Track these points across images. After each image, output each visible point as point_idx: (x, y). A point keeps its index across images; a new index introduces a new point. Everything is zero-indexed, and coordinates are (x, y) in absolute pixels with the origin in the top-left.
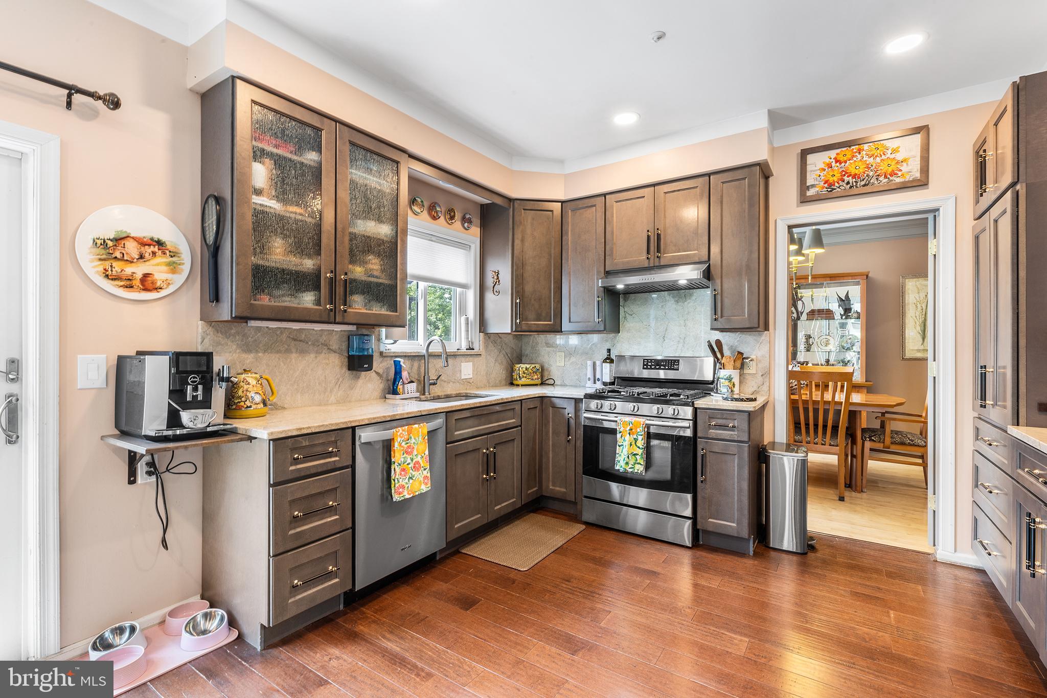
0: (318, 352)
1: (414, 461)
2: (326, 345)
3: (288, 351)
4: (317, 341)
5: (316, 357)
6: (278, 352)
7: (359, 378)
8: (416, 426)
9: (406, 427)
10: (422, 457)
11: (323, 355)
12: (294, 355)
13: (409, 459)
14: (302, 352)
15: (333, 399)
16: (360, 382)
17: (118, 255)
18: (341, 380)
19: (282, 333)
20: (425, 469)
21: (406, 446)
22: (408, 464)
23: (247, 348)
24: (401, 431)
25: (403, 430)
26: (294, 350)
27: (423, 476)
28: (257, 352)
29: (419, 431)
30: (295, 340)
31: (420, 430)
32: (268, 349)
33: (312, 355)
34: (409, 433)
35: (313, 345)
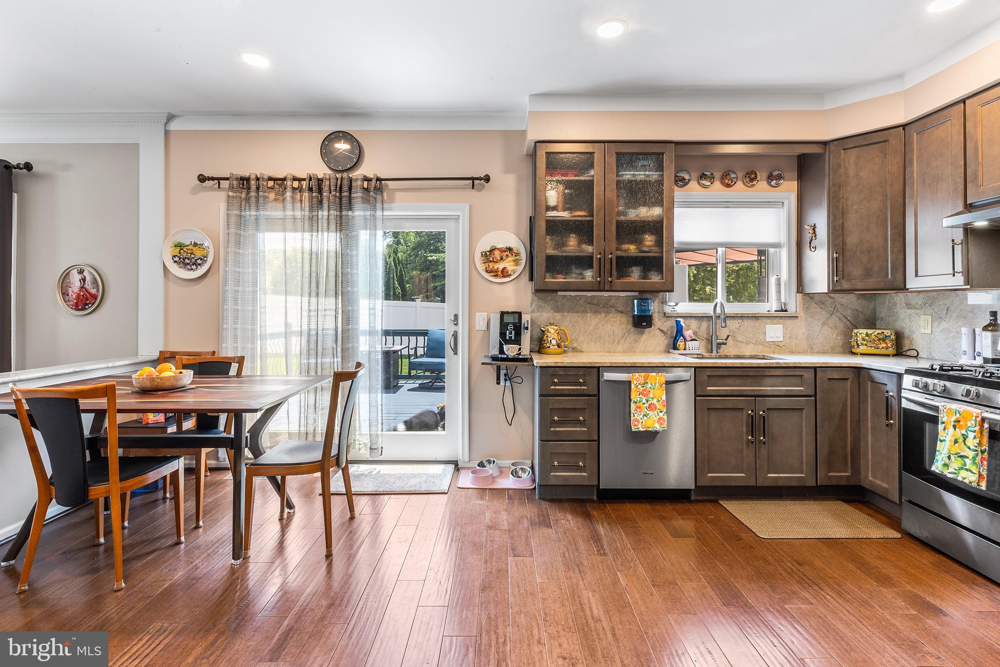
0: (608, 313)
1: (649, 402)
2: (614, 307)
3: (585, 311)
4: (607, 304)
5: (606, 316)
6: (578, 312)
7: (643, 333)
8: (654, 374)
9: (643, 374)
10: (659, 401)
11: (611, 315)
12: (589, 314)
13: (644, 400)
14: (596, 312)
15: (620, 348)
16: (644, 337)
17: (491, 259)
18: (627, 334)
19: (580, 299)
20: (661, 412)
21: (642, 389)
22: (644, 404)
23: (558, 310)
24: (637, 376)
25: (639, 376)
26: (589, 311)
27: (658, 417)
28: (563, 312)
29: (656, 379)
30: (590, 304)
31: (658, 378)
32: (571, 310)
33: (603, 315)
34: (646, 378)
35: (604, 307)
